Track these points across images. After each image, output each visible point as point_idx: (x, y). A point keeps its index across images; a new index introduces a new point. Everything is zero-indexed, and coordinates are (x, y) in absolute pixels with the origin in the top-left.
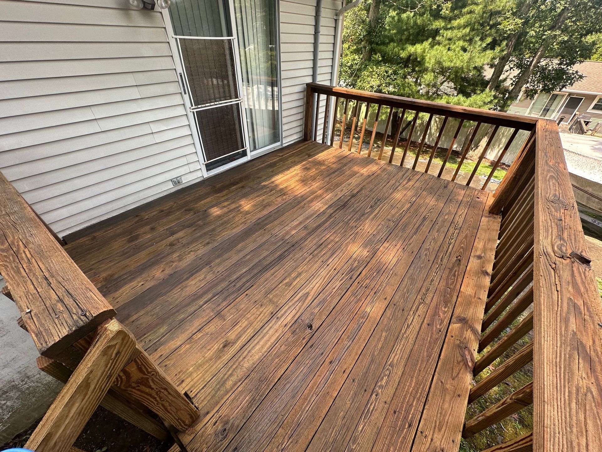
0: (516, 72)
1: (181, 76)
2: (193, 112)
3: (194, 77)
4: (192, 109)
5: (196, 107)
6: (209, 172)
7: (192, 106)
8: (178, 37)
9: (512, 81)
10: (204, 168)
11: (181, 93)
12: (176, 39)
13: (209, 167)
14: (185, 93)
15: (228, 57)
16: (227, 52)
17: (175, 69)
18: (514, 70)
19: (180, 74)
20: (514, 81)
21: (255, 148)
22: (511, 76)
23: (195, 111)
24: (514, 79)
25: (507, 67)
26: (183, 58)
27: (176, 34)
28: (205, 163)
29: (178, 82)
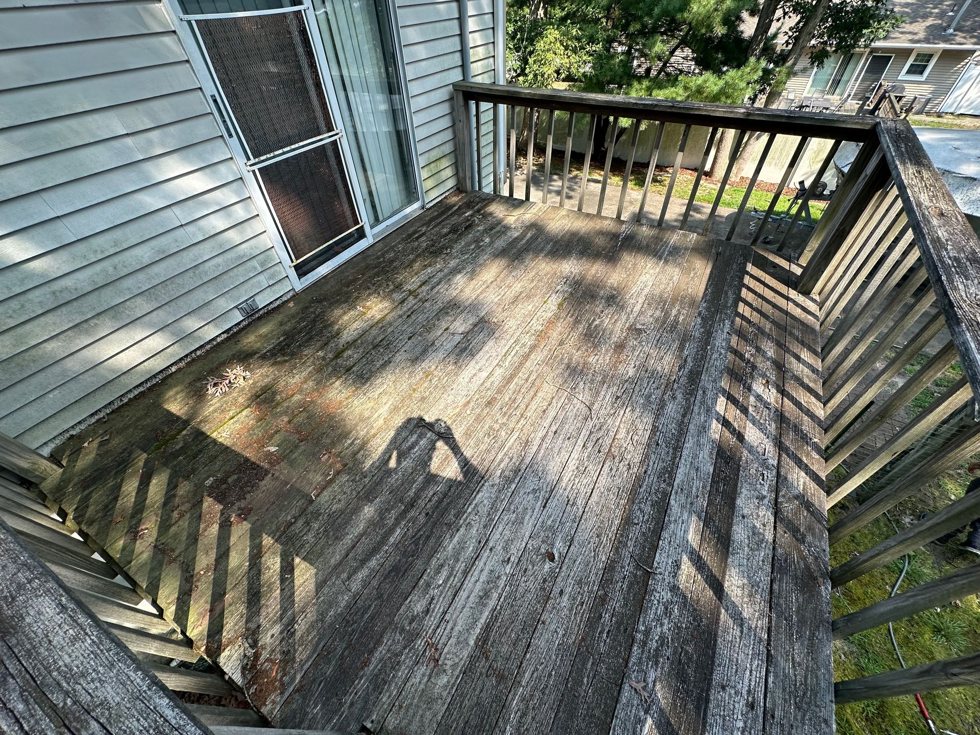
0: (794, 19)
1: (215, 101)
2: (254, 172)
3: (242, 101)
4: (251, 166)
5: (257, 160)
6: (303, 279)
7: (249, 159)
8: (193, 17)
9: (786, 38)
10: (293, 273)
11: (222, 136)
12: (189, 22)
13: (302, 270)
14: (230, 136)
15: (300, 50)
16: (297, 39)
17: (200, 89)
18: (790, 17)
19: (213, 96)
20: (790, 37)
21: (377, 221)
22: (785, 28)
23: (256, 168)
24: (791, 34)
25: (779, 13)
26: (213, 63)
27: (186, 12)
28: (294, 264)
29: (212, 113)
